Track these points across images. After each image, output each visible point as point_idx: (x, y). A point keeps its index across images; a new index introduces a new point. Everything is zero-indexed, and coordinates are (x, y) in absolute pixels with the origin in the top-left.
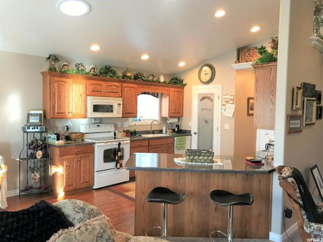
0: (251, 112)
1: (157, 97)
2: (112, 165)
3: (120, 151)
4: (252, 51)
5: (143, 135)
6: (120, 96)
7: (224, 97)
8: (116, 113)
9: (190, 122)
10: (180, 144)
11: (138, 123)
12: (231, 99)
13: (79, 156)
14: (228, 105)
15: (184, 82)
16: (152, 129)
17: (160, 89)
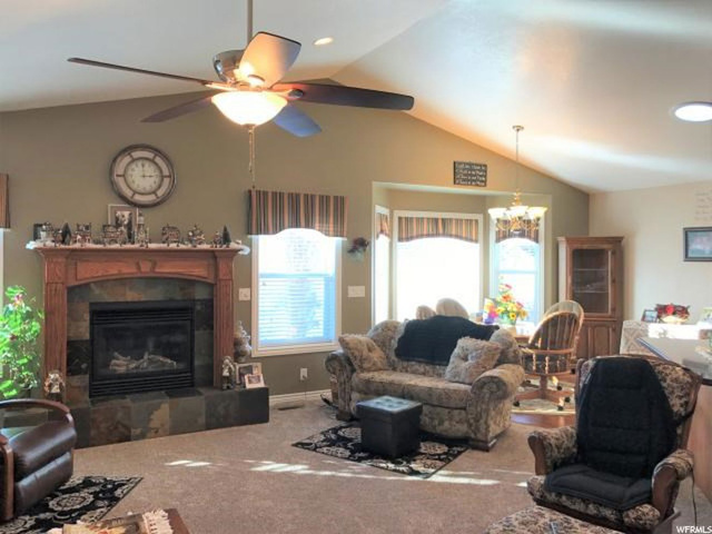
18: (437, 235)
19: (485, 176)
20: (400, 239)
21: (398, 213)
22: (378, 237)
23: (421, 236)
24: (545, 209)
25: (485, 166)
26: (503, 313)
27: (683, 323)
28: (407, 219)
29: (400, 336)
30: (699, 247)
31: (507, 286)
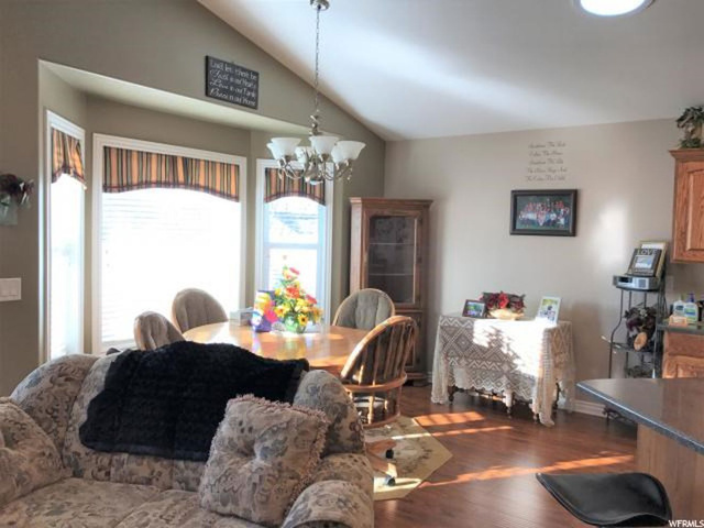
18: (175, 184)
19: (257, 92)
20: (107, 188)
21: (101, 141)
22: (54, 178)
23: (147, 184)
24: (363, 145)
25: (256, 74)
26: (287, 315)
27: (517, 319)
28: (119, 151)
29: (94, 394)
30: (531, 216)
31: (293, 270)
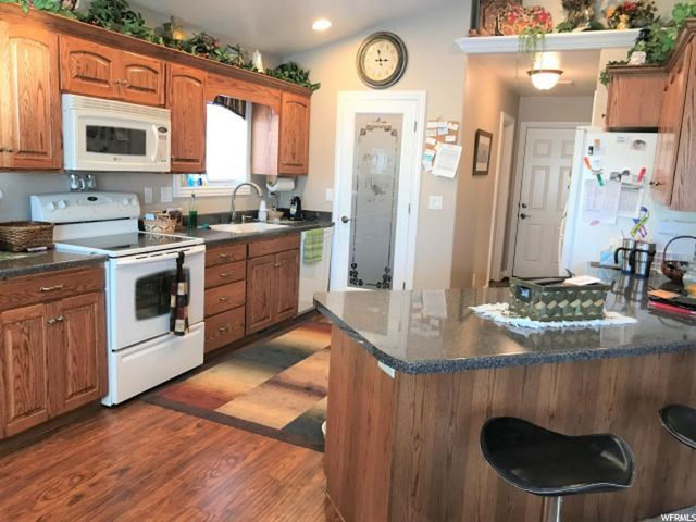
0: (481, 167)
1: (243, 117)
2: (160, 323)
3: (183, 281)
4: (511, 8)
5: (214, 227)
6: (163, 103)
7: (430, 125)
8: (153, 158)
9: (329, 191)
10: (313, 249)
11: (198, 191)
12: (451, 132)
13: (59, 305)
14: (440, 147)
15: (313, 80)
16: (236, 210)
17: (261, 93)
